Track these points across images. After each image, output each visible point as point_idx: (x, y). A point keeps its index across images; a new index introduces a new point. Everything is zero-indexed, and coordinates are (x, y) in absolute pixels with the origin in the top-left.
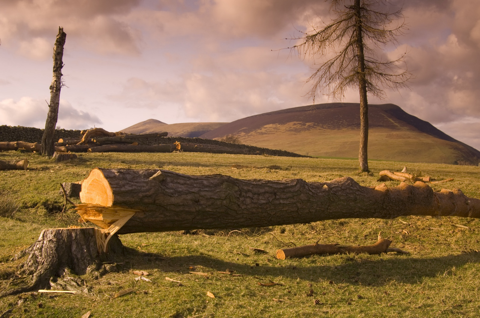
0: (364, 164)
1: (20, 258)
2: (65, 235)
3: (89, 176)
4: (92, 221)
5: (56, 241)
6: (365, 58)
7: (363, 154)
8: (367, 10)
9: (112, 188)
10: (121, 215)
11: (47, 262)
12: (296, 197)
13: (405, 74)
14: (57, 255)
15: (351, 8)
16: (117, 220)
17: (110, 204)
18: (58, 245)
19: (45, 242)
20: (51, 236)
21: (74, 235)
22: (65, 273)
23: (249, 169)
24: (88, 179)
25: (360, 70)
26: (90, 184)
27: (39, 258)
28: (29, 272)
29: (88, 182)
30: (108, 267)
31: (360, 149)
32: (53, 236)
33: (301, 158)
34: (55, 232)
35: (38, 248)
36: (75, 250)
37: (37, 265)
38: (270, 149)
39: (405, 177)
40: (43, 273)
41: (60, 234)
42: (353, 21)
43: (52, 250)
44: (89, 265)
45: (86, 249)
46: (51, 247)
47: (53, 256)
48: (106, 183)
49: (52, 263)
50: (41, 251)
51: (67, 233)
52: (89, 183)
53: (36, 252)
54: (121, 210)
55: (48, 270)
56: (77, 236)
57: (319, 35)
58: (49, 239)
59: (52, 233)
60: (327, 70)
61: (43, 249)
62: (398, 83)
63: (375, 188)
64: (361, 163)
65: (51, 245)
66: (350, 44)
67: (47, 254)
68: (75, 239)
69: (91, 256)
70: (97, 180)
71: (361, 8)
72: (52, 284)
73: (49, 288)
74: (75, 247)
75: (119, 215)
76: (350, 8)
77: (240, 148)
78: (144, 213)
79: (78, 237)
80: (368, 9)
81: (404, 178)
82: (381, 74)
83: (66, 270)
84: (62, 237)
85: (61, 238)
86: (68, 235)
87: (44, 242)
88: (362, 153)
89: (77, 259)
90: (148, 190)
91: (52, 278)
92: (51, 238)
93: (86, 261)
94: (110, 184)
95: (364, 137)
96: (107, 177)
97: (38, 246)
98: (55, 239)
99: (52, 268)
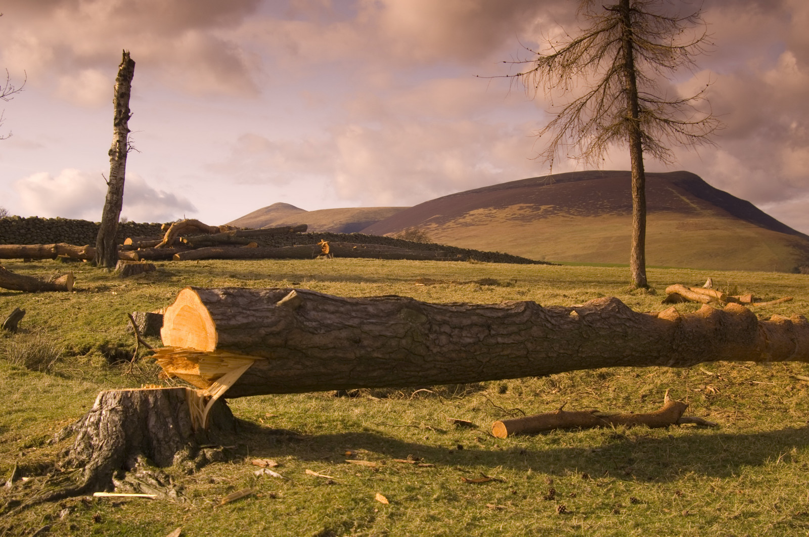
0: (639, 274)
1: (63, 439)
2: (136, 401)
3: (176, 300)
4: (182, 377)
5: (122, 411)
6: (640, 95)
7: (637, 258)
8: (641, 13)
9: (214, 320)
10: (229, 366)
11: (107, 447)
12: (523, 332)
13: (708, 120)
14: (124, 434)
15: (614, 9)
16: (224, 374)
17: (211, 347)
18: (126, 417)
19: (104, 412)
20: (113, 402)
21: (151, 399)
22: (137, 465)
23: (445, 285)
24: (174, 305)
25: (630, 115)
26: (178, 315)
27: (95, 439)
28: (77, 462)
29: (174, 311)
30: (210, 453)
31: (633, 248)
32: (116, 401)
33: (532, 266)
34: (120, 395)
35: (93, 423)
36: (153, 426)
37: (91, 450)
38: (480, 251)
39: (710, 296)
40: (101, 465)
41: (128, 398)
42: (618, 31)
43: (115, 426)
44: (177, 450)
45: (171, 424)
46: (114, 421)
47: (118, 436)
48: (203, 311)
49: (116, 447)
50: (97, 428)
51: (141, 397)
52: (176, 313)
53: (89, 429)
54: (230, 357)
55: (110, 459)
56: (157, 402)
57: (560, 55)
58: (110, 408)
59: (115, 398)
60: (574, 116)
61: (101, 424)
62: (695, 136)
63: (657, 316)
64: (634, 273)
65: (114, 418)
66: (613, 71)
67: (108, 433)
68: (153, 407)
69: (180, 435)
70: (189, 307)
71: (631, 10)
72: (116, 483)
73: (111, 489)
74: (154, 420)
75: (227, 366)
76: (612, 10)
77: (430, 249)
78: (269, 363)
79: (159, 403)
80: (643, 10)
81: (708, 298)
82: (666, 121)
83: (139, 459)
84: (133, 404)
85: (131, 406)
86: (141, 401)
87: (101, 412)
88: (635, 256)
89: (158, 440)
90: (275, 324)
91: (116, 473)
92: (113, 406)
93: (172, 443)
94: (212, 314)
95: (639, 229)
96: (206, 302)
97: (92, 420)
98: (120, 408)
99: (116, 456)
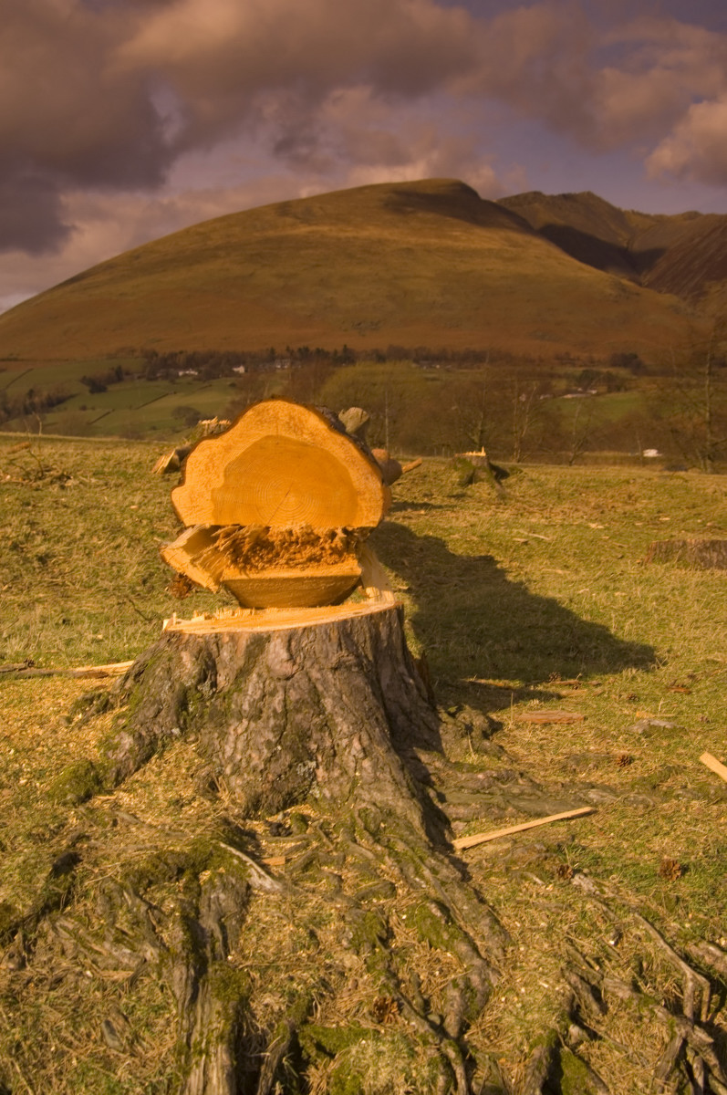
3: (232, 426)
5: (355, 665)
19: (315, 674)
21: (384, 631)
24: (226, 436)
26: (240, 461)
29: (228, 449)
32: (335, 647)
41: (349, 636)
45: (409, 677)
51: (369, 630)
52: (236, 453)
56: (391, 637)
58: (326, 662)
59: (330, 640)
65: (353, 681)
68: (385, 648)
70: (287, 440)
74: (389, 673)
79: (394, 637)
84: (357, 646)
85: (357, 651)
86: (371, 637)
87: (308, 675)
92: (334, 659)
